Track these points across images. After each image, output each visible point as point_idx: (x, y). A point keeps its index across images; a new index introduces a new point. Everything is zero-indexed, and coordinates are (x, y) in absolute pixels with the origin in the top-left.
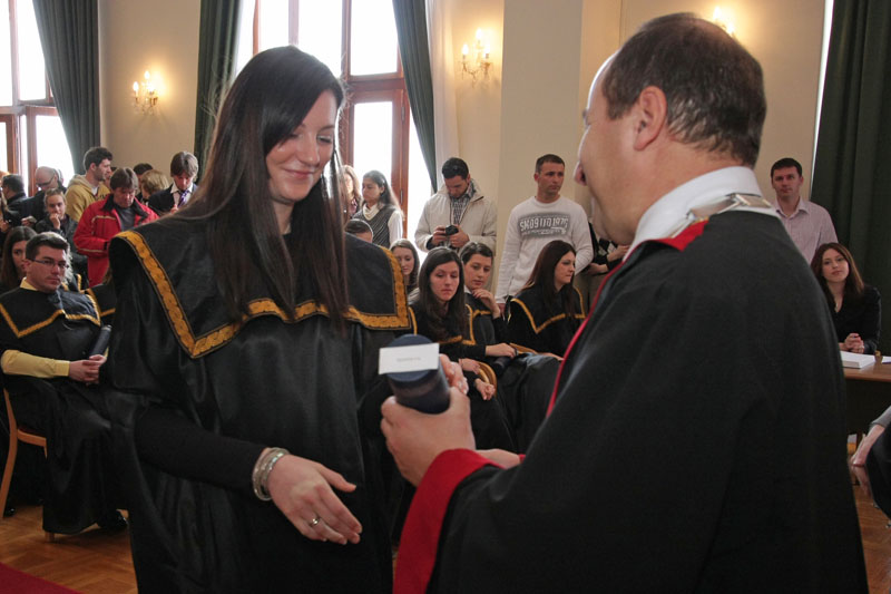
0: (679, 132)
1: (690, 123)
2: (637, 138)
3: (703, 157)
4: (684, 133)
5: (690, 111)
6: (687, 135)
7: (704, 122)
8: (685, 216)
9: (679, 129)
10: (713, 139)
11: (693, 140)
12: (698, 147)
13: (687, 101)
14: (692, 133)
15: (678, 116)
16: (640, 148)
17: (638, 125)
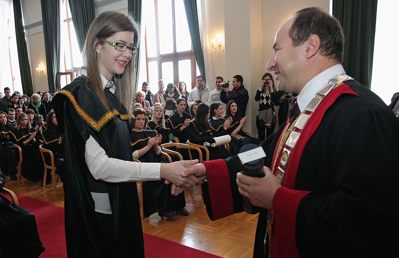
0: (323, 52)
1: (327, 49)
2: (307, 54)
3: (332, 61)
4: (325, 53)
5: (327, 44)
6: (326, 53)
7: (331, 49)
8: (327, 82)
9: (323, 51)
10: (334, 54)
11: (329, 55)
12: (330, 57)
13: (326, 40)
14: (328, 53)
15: (323, 46)
16: (309, 58)
17: (307, 49)
